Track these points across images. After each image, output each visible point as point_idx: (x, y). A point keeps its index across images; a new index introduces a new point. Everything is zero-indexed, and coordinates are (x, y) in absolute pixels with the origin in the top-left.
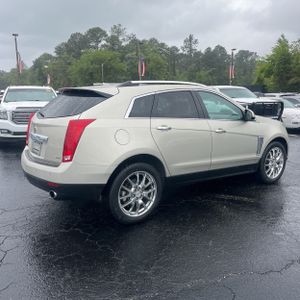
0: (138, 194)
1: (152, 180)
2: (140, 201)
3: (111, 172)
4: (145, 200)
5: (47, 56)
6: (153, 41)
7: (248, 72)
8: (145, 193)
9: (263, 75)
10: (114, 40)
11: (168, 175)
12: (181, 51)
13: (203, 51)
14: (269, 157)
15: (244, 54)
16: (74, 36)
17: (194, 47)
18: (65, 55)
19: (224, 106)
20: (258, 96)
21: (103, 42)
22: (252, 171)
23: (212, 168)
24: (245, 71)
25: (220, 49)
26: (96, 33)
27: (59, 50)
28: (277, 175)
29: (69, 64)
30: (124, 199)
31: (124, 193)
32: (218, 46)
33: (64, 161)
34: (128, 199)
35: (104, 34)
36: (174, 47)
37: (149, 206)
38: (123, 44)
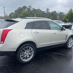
0: (27, 54)
1: (32, 49)
2: (28, 56)
3: (17, 47)
4: (30, 56)
5: (13, 13)
6: (39, 9)
7: (62, 18)
8: (30, 54)
9: (66, 18)
10: (29, 9)
11: (37, 47)
12: (45, 12)
13: (51, 12)
14: (69, 41)
15: (61, 13)
16: (19, 8)
17: (49, 11)
18: (17, 13)
19: (56, 26)
20: (65, 23)
21: (26, 10)
22: (64, 45)
23: (52, 45)
24: (61, 17)
25: (55, 12)
26: (25, 7)
27: (15, 11)
28: (71, 46)
29: (18, 15)
30: (23, 55)
31: (22, 54)
32: (55, 11)
33: (1, 43)
34: (24, 56)
35: (27, 7)
36: (44, 11)
37: (31, 57)
38: (31, 10)
